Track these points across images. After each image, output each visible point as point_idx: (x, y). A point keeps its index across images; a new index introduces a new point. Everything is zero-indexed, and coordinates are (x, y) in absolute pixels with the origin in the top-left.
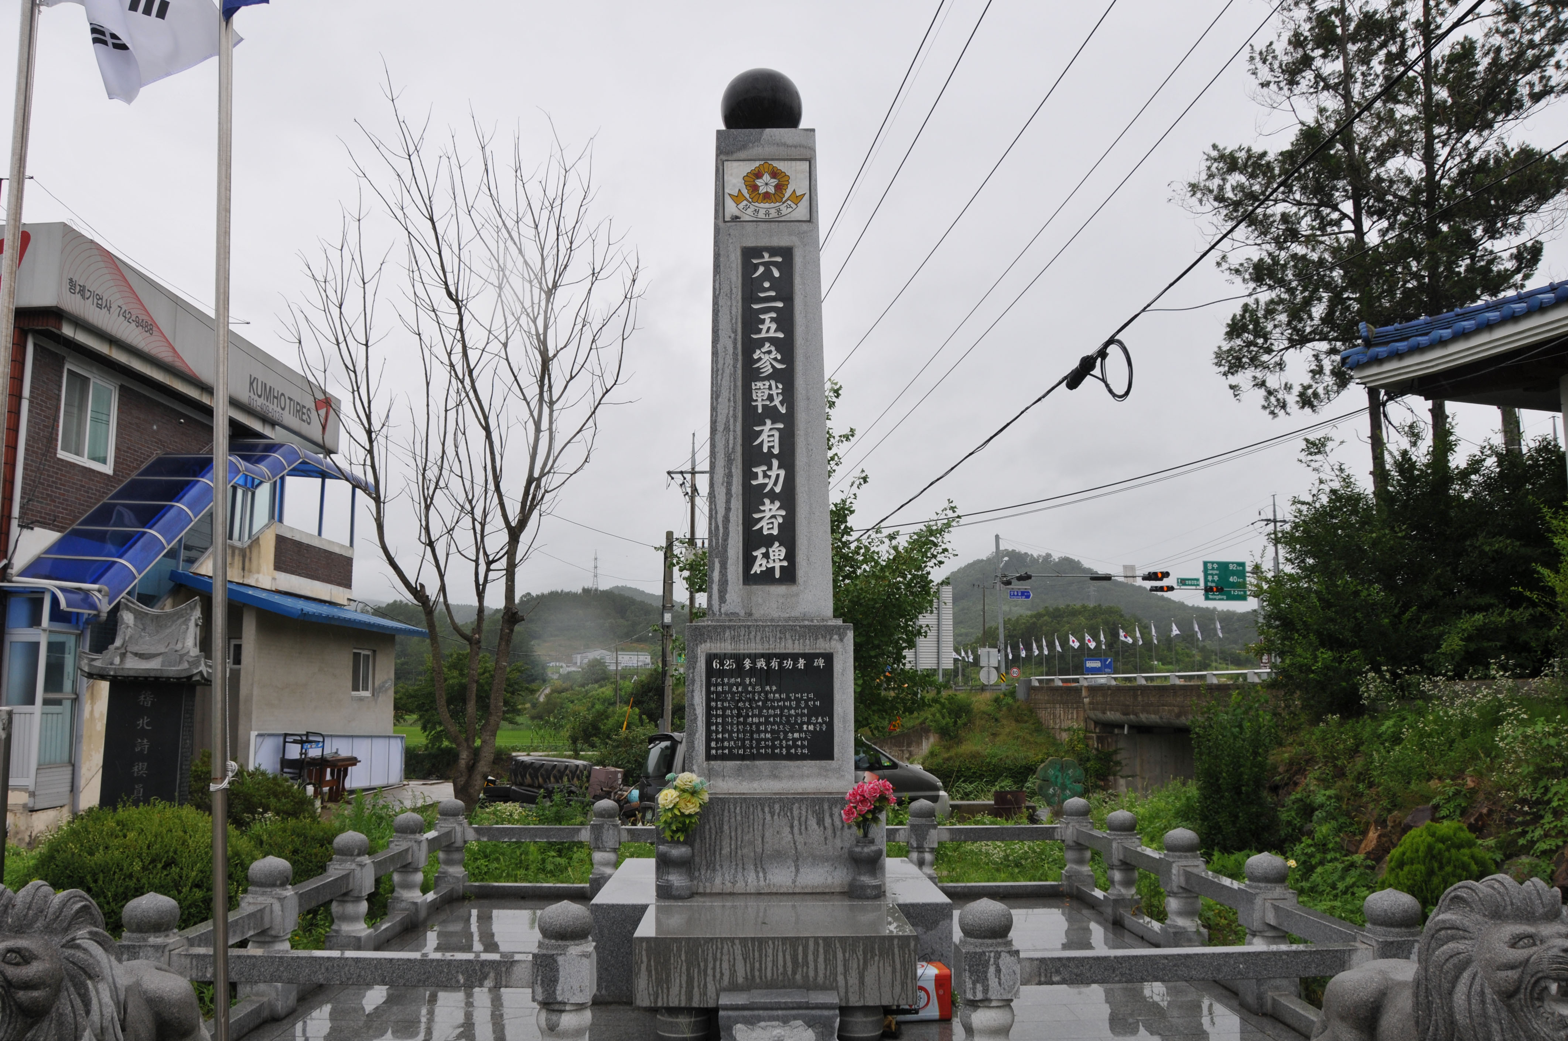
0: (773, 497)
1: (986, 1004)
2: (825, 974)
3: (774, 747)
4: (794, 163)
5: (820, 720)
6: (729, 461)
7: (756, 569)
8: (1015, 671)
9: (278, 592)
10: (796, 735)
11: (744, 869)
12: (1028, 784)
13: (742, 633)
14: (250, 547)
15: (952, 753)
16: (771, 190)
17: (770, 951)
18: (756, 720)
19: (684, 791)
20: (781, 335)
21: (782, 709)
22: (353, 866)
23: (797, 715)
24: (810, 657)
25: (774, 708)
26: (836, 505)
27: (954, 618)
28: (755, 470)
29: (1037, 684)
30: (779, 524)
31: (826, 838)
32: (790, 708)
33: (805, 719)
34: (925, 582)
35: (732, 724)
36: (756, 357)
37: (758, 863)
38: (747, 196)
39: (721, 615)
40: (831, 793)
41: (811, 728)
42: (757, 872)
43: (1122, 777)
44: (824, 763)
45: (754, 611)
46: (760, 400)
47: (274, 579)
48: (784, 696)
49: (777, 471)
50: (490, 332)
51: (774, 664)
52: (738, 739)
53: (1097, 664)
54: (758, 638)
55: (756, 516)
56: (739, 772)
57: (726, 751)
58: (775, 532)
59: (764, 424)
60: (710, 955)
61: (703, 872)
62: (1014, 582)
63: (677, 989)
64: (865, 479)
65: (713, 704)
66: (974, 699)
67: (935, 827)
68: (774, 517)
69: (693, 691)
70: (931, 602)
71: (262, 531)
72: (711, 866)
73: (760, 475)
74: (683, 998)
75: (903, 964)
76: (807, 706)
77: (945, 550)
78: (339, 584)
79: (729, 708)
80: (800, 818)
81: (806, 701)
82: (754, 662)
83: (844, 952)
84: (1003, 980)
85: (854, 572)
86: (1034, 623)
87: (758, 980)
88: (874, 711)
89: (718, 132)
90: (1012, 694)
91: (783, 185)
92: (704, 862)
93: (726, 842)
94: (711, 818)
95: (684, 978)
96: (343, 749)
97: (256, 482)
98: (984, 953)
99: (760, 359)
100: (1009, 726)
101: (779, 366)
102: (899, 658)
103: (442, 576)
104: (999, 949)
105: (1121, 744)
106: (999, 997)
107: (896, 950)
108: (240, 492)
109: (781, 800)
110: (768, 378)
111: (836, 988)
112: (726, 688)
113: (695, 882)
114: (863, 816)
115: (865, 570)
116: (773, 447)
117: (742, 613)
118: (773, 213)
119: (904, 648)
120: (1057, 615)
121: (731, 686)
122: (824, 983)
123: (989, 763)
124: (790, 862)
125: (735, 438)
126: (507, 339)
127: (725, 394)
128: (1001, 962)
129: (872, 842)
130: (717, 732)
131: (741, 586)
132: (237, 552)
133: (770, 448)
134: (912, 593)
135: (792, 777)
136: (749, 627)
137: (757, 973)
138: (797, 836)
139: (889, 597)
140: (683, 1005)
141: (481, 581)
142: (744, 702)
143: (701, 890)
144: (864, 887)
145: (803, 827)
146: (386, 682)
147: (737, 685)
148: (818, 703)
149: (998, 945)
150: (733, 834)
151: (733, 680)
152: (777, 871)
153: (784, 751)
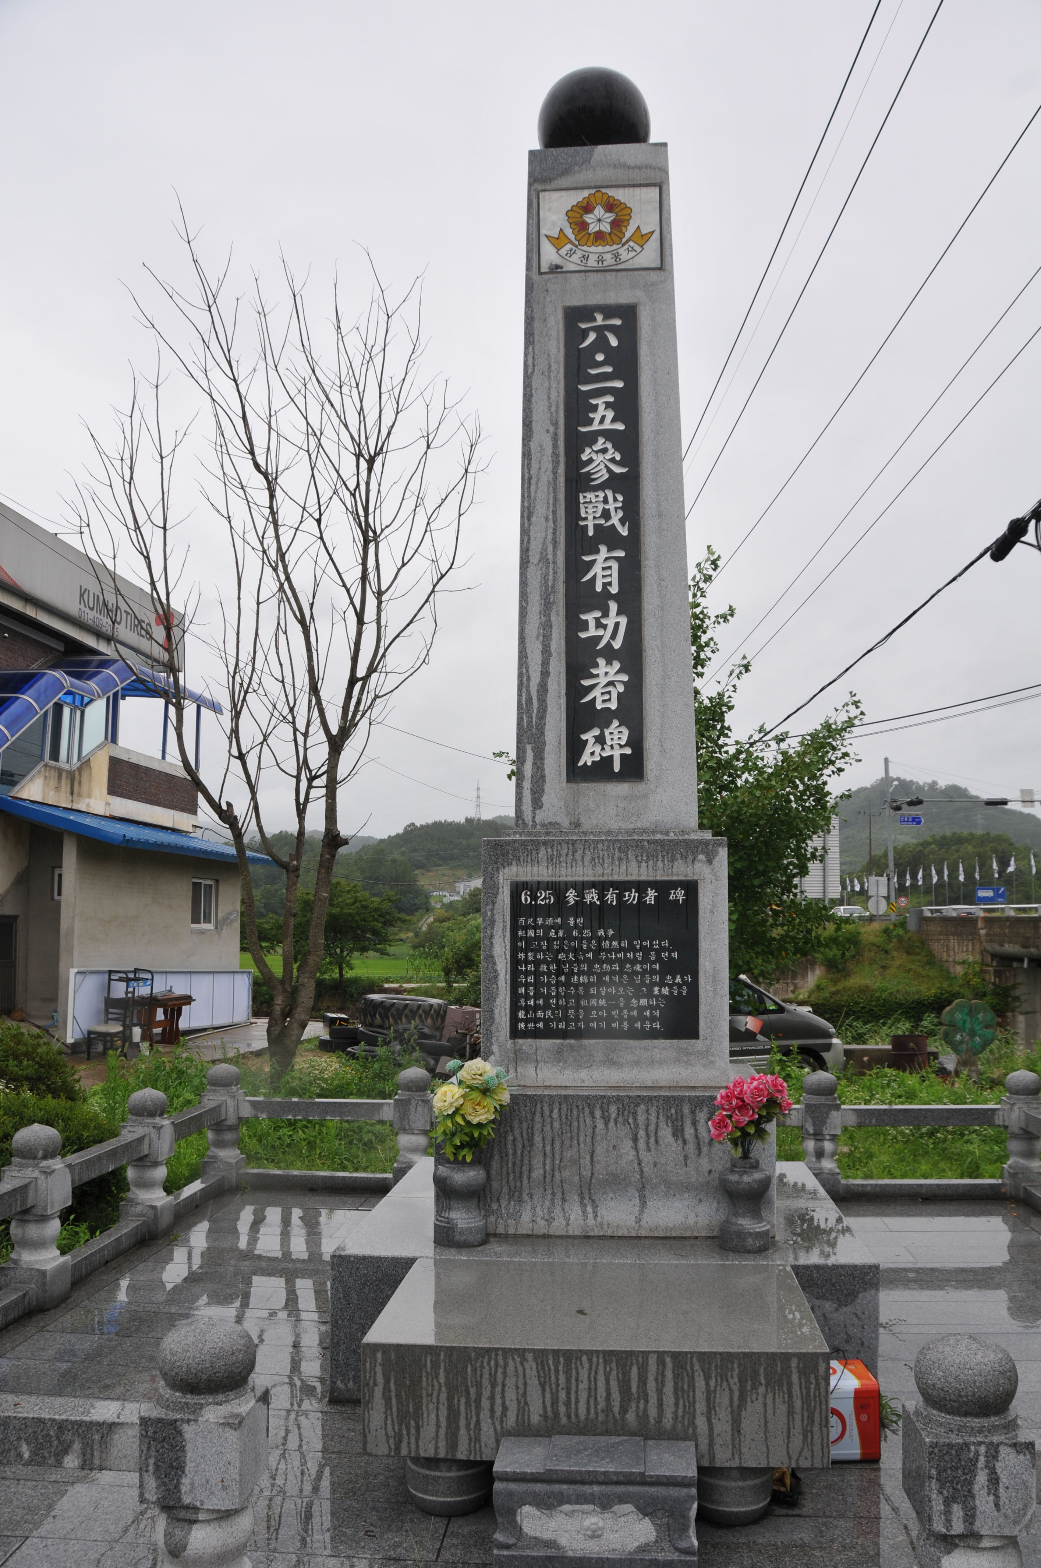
0: (610, 654)
1: (971, 1542)
2: (675, 1413)
3: (610, 1019)
4: (637, 190)
5: (678, 980)
6: (547, 606)
7: (586, 759)
8: (903, 901)
9: (113, 818)
10: (643, 1002)
11: (564, 1200)
12: (925, 1023)
13: (564, 851)
14: (80, 769)
15: (840, 986)
16: (606, 228)
17: (584, 1374)
18: (584, 979)
19: (472, 1088)
20: (620, 427)
21: (622, 962)
22: (36, 1174)
23: (644, 972)
24: (663, 887)
25: (610, 962)
26: (710, 699)
27: (841, 846)
28: (583, 617)
29: (929, 914)
30: (619, 694)
31: (686, 1158)
32: (634, 962)
33: (657, 978)
34: (820, 793)
35: (549, 985)
36: (584, 457)
37: (585, 1191)
38: (572, 237)
39: (535, 824)
40: (694, 1088)
41: (665, 991)
42: (583, 1205)
43: (1021, 1013)
44: (683, 1043)
45: (582, 820)
46: (590, 521)
47: (108, 804)
48: (625, 944)
49: (615, 618)
50: (304, 509)
51: (611, 897)
52: (558, 1006)
53: (989, 894)
54: (588, 858)
55: (586, 683)
56: (559, 1056)
57: (541, 1025)
58: (613, 705)
59: (597, 551)
60: (486, 1376)
61: (504, 1203)
62: (904, 806)
63: (433, 1428)
64: (747, 668)
65: (521, 956)
66: (862, 930)
67: (837, 1107)
68: (611, 683)
69: (492, 936)
70: (828, 819)
71: (93, 752)
72: (516, 1195)
73: (592, 624)
74: (442, 1444)
75: (806, 1400)
76: (659, 959)
77: (846, 755)
78: (183, 810)
79: (545, 961)
80: (647, 1126)
81: (658, 952)
82: (581, 895)
83: (707, 1378)
84: (1003, 1500)
85: (733, 782)
86: (921, 851)
87: (564, 1420)
88: (757, 953)
89: (532, 153)
90: (903, 924)
91: (623, 221)
92: (505, 1190)
93: (537, 1161)
94: (516, 1124)
95: (444, 1412)
96: (179, 987)
97: (86, 700)
98: (967, 1445)
99: (591, 461)
100: (899, 959)
101: (618, 470)
102: (788, 887)
103: (253, 793)
104: (996, 1439)
105: (1020, 979)
106: (996, 1531)
107: (795, 1377)
108: (66, 711)
109: (619, 1099)
110: (602, 487)
111: (694, 1437)
112: (541, 933)
113: (492, 1219)
114: (742, 1130)
115: (747, 781)
116: (610, 584)
117: (565, 823)
118: (609, 259)
119: (795, 876)
120: (944, 843)
121: (547, 929)
122: (674, 1427)
123: (879, 998)
124: (633, 1192)
125: (555, 573)
126: (321, 515)
127: (541, 510)
128: (999, 1466)
129: (756, 1166)
130: (527, 997)
131: (564, 784)
132: (64, 775)
133: (605, 585)
134: (804, 808)
135: (637, 1063)
136: (574, 842)
137: (562, 1409)
138: (643, 1153)
139: (776, 812)
140: (442, 1454)
141: (302, 800)
142: (567, 953)
143: (501, 1230)
144: (741, 1235)
145: (652, 1140)
146: (231, 913)
147: (557, 928)
148: (675, 955)
149: (993, 1429)
150: (548, 1148)
151: (550, 921)
152: (612, 1204)
153: (626, 1025)
